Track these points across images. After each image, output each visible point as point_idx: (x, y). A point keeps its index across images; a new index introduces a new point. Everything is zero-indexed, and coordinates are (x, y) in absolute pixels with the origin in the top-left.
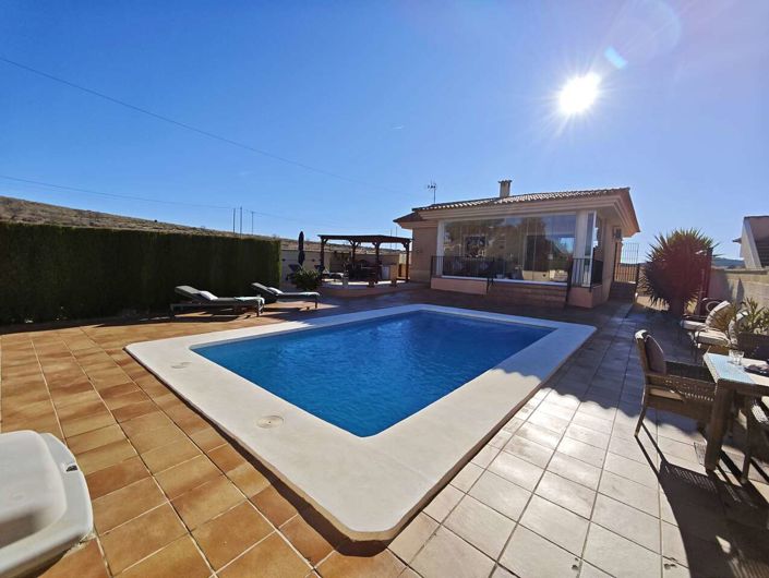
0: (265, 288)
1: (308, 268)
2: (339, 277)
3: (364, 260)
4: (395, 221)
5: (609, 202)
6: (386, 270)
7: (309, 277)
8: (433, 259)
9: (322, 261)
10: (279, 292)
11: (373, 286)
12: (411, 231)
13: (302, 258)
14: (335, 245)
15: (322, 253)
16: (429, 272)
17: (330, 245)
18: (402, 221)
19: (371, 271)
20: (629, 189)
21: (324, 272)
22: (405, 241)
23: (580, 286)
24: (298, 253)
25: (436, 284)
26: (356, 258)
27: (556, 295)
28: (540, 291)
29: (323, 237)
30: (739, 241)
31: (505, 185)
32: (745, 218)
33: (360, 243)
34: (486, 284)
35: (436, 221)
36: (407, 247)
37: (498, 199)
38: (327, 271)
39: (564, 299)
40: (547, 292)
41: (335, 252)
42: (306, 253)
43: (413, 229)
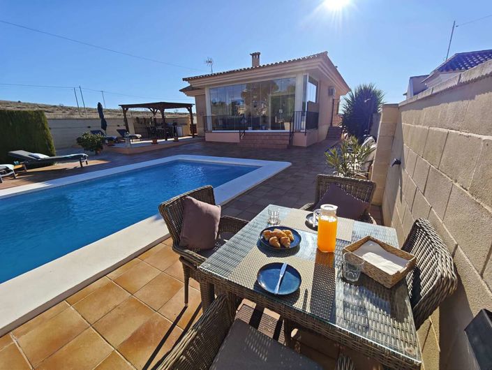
1: (112, 132)
2: (137, 138)
4: (181, 91)
5: (315, 65)
6: (180, 129)
9: (127, 125)
11: (157, 143)
12: (194, 98)
13: (104, 124)
14: (135, 112)
15: (125, 120)
17: (132, 112)
18: (186, 90)
20: (327, 52)
22: (189, 106)
23: (300, 132)
24: (99, 121)
25: (209, 137)
29: (123, 106)
30: (406, 94)
31: (256, 56)
32: (411, 78)
34: (239, 135)
35: (204, 88)
36: (190, 110)
37: (250, 69)
39: (288, 142)
41: (137, 118)
42: (107, 121)
43: (196, 96)
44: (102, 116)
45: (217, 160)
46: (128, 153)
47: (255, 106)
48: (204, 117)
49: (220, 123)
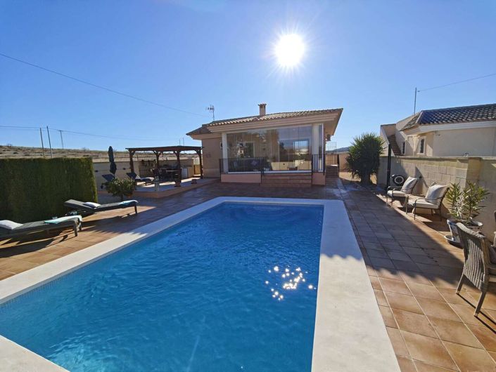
0: (80, 203)
1: (121, 176)
3: (167, 165)
4: (187, 134)
5: (331, 118)
6: (185, 171)
7: (124, 185)
8: (221, 161)
10: (97, 205)
13: (113, 167)
15: (131, 163)
16: (218, 170)
18: (193, 134)
19: (174, 173)
20: (342, 109)
21: (137, 178)
22: (197, 149)
23: (318, 172)
24: (109, 164)
25: (224, 178)
26: (160, 164)
27: (306, 179)
28: (295, 177)
29: (130, 150)
31: (262, 107)
32: (382, 126)
33: (162, 152)
34: (260, 175)
35: (220, 133)
36: (199, 153)
37: (258, 117)
38: (138, 177)
39: (310, 182)
40: (299, 177)
41: (143, 161)
42: (116, 164)
43: (202, 140)
44: (112, 159)
45: (268, 200)
46: (158, 197)
47: (264, 149)
48: (220, 160)
49: (235, 165)
